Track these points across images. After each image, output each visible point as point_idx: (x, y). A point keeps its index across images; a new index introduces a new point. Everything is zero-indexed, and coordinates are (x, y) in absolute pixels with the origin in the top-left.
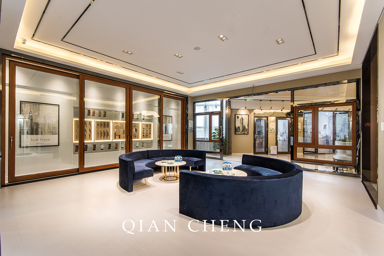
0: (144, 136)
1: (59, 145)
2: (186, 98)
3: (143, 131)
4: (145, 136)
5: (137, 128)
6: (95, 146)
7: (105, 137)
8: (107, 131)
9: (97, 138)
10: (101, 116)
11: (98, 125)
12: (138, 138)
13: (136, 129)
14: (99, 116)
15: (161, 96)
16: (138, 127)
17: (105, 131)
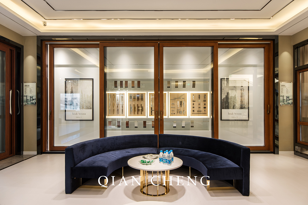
0: (194, 112)
1: (93, 120)
2: (274, 40)
3: (193, 104)
4: (196, 112)
5: (183, 100)
6: (127, 123)
7: (139, 112)
8: (141, 104)
9: (130, 114)
10: (134, 87)
11: (130, 97)
12: (185, 114)
13: (181, 102)
14: (132, 87)
15: (213, 47)
16: (185, 99)
17: (139, 105)
